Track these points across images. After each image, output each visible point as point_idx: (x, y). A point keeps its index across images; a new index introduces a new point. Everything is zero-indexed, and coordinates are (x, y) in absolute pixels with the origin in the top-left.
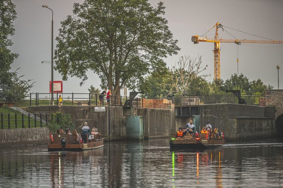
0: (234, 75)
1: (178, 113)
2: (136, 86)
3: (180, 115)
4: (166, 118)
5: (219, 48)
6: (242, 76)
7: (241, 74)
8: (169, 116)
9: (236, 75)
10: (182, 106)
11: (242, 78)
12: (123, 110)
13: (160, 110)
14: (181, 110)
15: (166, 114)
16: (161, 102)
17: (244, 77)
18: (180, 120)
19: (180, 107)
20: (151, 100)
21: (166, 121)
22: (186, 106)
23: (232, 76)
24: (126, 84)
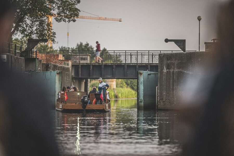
0: (79, 44)
1: (75, 73)
2: (35, 31)
3: (78, 76)
4: (66, 78)
5: (52, 22)
6: (88, 44)
7: (87, 42)
8: (68, 76)
9: (81, 44)
10: (81, 64)
11: (88, 47)
12: (24, 63)
13: (61, 67)
14: (80, 70)
15: (66, 73)
16: (56, 57)
17: (90, 46)
18: (77, 81)
19: (78, 65)
20: (43, 55)
21: (66, 82)
22: (86, 64)
23: (78, 45)
24: (20, 29)
